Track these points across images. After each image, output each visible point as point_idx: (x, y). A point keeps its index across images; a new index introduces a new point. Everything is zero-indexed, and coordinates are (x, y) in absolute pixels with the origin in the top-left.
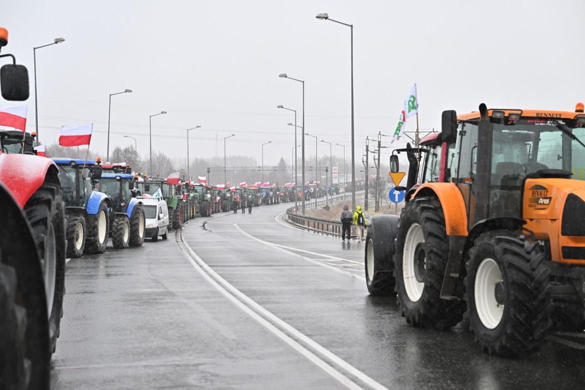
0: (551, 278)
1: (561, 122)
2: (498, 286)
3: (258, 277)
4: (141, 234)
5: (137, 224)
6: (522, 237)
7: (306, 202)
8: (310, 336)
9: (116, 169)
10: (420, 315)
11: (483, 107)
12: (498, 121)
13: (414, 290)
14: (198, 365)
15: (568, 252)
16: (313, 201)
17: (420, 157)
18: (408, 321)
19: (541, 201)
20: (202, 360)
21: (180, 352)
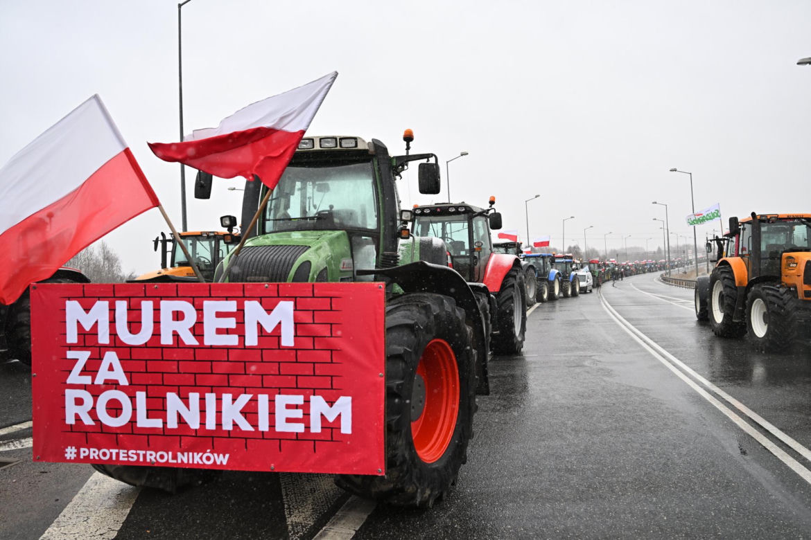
0: (797, 308)
1: (803, 220)
2: (764, 313)
3: (636, 311)
4: (578, 290)
5: (575, 285)
6: (778, 286)
7: (672, 270)
8: (656, 342)
9: (565, 257)
10: (721, 331)
11: (753, 214)
12: (764, 221)
13: (719, 317)
14: (591, 356)
15: (807, 293)
16: (677, 269)
17: (724, 243)
18: (716, 334)
19: (792, 265)
20: (594, 354)
21: (584, 350)
